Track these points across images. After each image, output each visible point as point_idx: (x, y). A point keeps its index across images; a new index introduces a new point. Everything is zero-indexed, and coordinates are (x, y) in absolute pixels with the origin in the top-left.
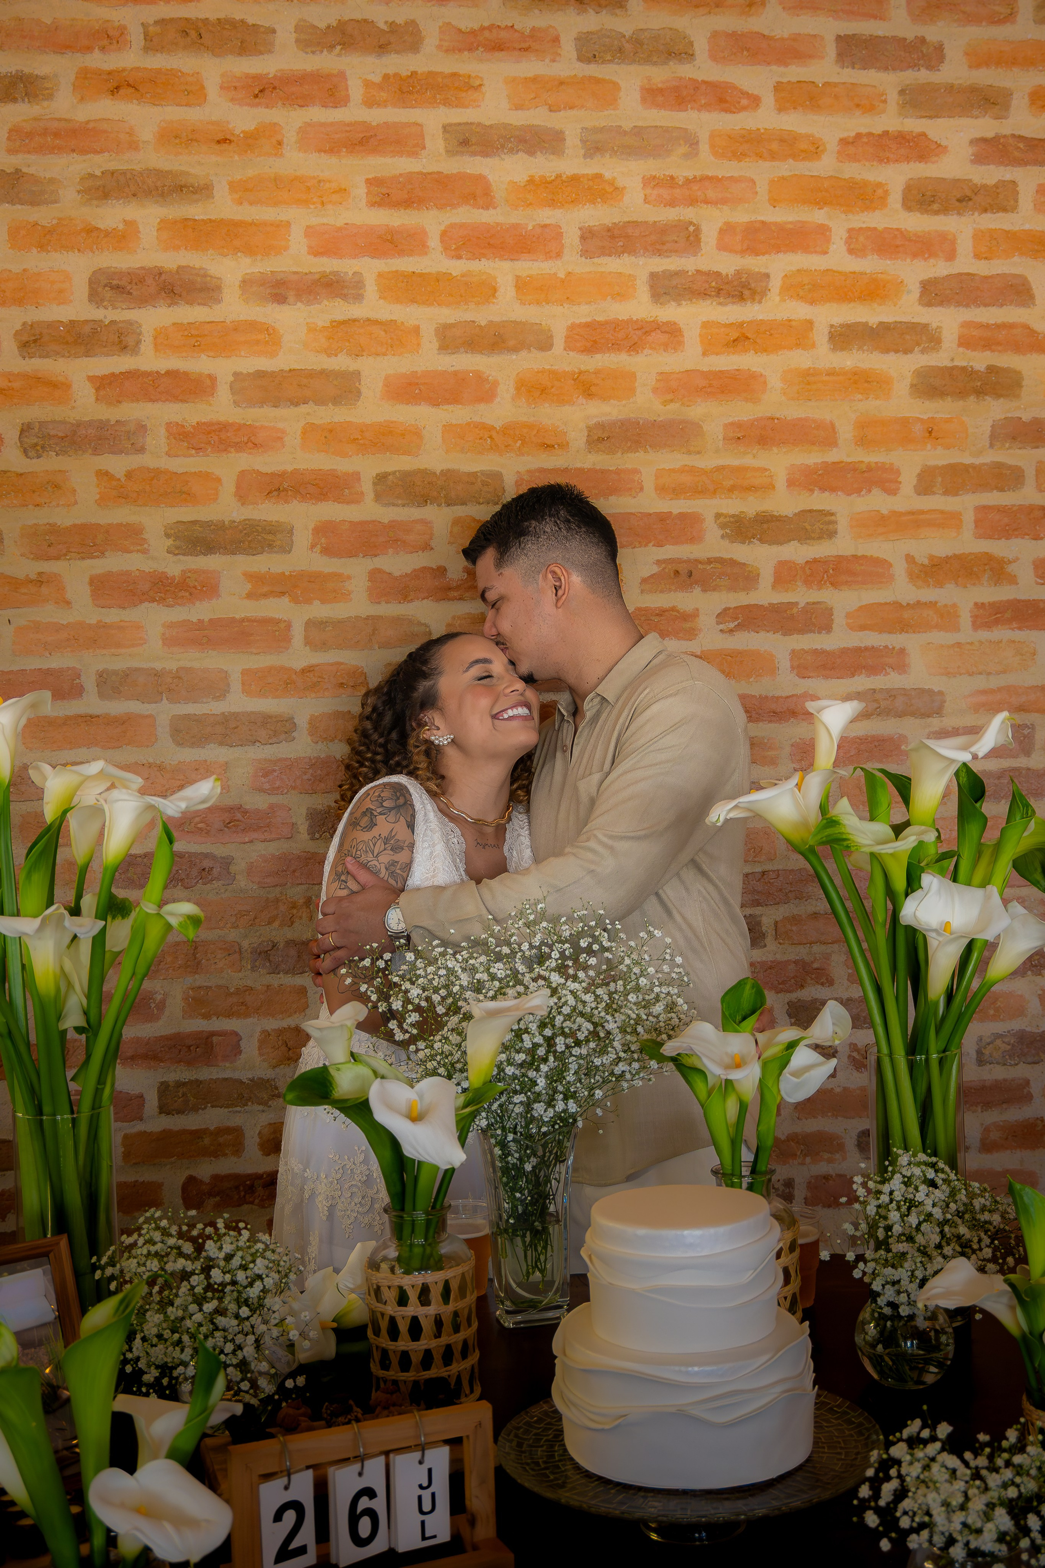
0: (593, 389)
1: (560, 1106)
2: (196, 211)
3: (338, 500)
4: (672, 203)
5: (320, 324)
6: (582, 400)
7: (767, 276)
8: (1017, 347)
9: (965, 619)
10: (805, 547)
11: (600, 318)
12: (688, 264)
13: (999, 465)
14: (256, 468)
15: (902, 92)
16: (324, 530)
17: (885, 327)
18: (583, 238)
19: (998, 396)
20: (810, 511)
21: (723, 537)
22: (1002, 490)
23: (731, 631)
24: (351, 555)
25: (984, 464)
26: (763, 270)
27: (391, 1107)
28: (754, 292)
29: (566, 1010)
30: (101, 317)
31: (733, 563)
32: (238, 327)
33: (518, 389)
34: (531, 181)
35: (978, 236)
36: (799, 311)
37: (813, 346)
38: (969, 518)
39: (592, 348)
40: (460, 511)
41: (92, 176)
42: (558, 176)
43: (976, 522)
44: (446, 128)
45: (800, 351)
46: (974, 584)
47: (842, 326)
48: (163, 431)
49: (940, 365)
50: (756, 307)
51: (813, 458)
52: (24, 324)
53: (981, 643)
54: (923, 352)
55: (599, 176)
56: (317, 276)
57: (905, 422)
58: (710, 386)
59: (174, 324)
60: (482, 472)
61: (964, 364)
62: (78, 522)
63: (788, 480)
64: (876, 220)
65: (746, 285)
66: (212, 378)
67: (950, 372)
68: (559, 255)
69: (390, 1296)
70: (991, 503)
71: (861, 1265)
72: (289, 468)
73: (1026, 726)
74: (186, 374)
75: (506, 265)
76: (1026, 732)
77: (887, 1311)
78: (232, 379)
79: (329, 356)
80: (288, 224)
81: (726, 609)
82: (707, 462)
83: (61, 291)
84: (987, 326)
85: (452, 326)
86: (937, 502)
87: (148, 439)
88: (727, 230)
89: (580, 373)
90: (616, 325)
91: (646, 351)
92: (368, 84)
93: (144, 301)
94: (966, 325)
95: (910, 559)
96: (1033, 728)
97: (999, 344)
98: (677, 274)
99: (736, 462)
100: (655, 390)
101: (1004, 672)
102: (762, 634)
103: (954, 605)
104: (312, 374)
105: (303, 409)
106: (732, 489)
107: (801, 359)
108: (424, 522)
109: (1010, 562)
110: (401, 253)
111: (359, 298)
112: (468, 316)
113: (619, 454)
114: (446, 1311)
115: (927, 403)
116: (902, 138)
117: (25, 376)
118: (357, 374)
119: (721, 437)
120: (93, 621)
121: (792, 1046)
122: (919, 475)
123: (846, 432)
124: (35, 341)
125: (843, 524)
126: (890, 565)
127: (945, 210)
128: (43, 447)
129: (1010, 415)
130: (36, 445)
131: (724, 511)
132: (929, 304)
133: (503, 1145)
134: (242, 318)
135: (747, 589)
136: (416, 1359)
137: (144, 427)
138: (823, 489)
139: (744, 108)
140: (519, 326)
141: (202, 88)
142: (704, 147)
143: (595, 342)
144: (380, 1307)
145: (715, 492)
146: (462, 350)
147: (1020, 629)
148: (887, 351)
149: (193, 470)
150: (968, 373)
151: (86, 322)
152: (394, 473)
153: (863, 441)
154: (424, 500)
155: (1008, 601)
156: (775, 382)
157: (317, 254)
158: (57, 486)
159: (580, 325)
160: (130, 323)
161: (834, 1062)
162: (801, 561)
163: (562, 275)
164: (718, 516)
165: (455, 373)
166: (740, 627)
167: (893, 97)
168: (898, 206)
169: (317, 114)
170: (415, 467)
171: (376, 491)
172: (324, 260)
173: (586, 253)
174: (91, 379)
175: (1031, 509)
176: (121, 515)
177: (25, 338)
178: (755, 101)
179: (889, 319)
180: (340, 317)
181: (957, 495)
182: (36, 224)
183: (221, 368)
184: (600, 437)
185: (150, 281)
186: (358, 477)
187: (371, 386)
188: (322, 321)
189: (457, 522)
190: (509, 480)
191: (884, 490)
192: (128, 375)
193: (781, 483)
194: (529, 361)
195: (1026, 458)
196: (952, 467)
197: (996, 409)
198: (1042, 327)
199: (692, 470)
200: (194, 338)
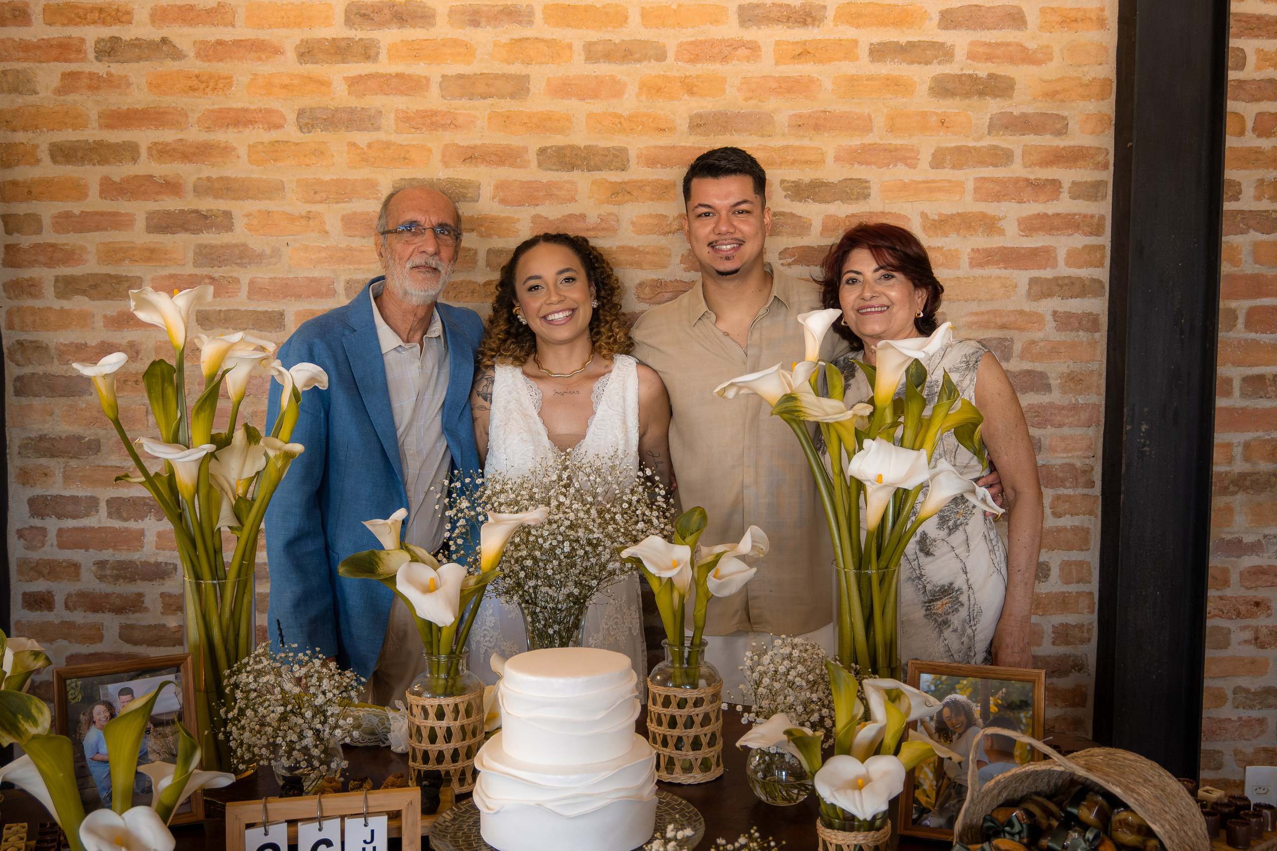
0: (695, 89)
3: (512, 165)
5: (503, 41)
6: (686, 97)
7: (825, 7)
8: (1012, 60)
9: (965, 261)
10: (846, 205)
11: (701, 38)
13: (995, 148)
14: (456, 142)
16: (501, 186)
17: (912, 45)
19: (995, 96)
20: (851, 179)
21: (785, 197)
22: (996, 166)
23: (789, 265)
24: (520, 204)
25: (983, 147)
26: (822, 3)
28: (814, 19)
29: (567, 523)
30: (353, 36)
31: (793, 215)
32: (446, 43)
33: (640, 89)
36: (848, 32)
37: (857, 59)
38: (970, 185)
39: (694, 60)
40: (597, 175)
43: (975, 189)
45: (847, 62)
46: (972, 235)
47: (879, 44)
48: (393, 115)
49: (952, 72)
50: (816, 30)
51: (856, 141)
52: (302, 40)
53: (975, 278)
54: (939, 63)
56: (501, 8)
57: (924, 115)
58: (780, 87)
59: (402, 41)
60: (614, 148)
61: (971, 72)
62: (335, 177)
63: (835, 157)
65: (809, 14)
66: (427, 79)
67: (959, 78)
70: (987, 176)
71: (746, 715)
72: (480, 143)
73: (1006, 339)
74: (409, 76)
76: (1006, 344)
78: (441, 79)
79: (509, 64)
81: (786, 249)
82: (777, 142)
83: (327, 18)
84: (989, 44)
85: (595, 43)
86: (947, 174)
87: (383, 121)
89: (686, 77)
90: (713, 43)
91: (733, 62)
93: (382, 25)
94: (973, 43)
95: (924, 215)
96: (1012, 340)
97: (998, 57)
98: (758, 5)
99: (797, 143)
100: (739, 90)
101: (992, 299)
102: (812, 267)
103: (956, 250)
104: (496, 77)
105: (489, 101)
106: (793, 162)
107: (847, 68)
108: (570, 182)
109: (1000, 219)
111: (531, 23)
112: (607, 37)
113: (712, 136)
114: (455, 725)
115: (941, 101)
117: (302, 76)
118: (527, 77)
119: (786, 125)
120: (343, 246)
121: (719, 556)
122: (933, 154)
123: (879, 122)
124: (309, 52)
125: (874, 190)
126: (909, 220)
128: (312, 126)
129: (1004, 110)
130: (306, 124)
131: (787, 178)
132: (946, 28)
134: (449, 36)
135: (801, 234)
136: (433, 756)
137: (380, 112)
138: (860, 163)
140: (644, 43)
143: (697, 55)
145: (781, 164)
146: (602, 60)
147: (1005, 268)
148: (912, 63)
149: (413, 143)
150: (974, 79)
151: (344, 39)
152: (551, 147)
153: (892, 129)
154: (572, 167)
155: (997, 248)
156: (828, 84)
158: (322, 153)
159: (686, 43)
160: (372, 40)
161: (754, 570)
162: (843, 215)
163: (674, 7)
164: (782, 182)
165: (596, 77)
166: (796, 262)
170: (566, 144)
171: (538, 160)
174: (346, 79)
175: (1017, 181)
176: (363, 173)
177: (302, 50)
179: (916, 39)
180: (516, 36)
181: (961, 168)
183: (434, 72)
184: (698, 124)
185: (386, 11)
186: (526, 149)
187: (537, 86)
188: (504, 39)
189: (594, 183)
190: (633, 153)
191: (906, 164)
192: (370, 76)
193: (830, 159)
194: (649, 69)
195: (1015, 143)
196: (959, 149)
197: (994, 106)
198: (1031, 45)
199: (765, 148)
200: (415, 51)
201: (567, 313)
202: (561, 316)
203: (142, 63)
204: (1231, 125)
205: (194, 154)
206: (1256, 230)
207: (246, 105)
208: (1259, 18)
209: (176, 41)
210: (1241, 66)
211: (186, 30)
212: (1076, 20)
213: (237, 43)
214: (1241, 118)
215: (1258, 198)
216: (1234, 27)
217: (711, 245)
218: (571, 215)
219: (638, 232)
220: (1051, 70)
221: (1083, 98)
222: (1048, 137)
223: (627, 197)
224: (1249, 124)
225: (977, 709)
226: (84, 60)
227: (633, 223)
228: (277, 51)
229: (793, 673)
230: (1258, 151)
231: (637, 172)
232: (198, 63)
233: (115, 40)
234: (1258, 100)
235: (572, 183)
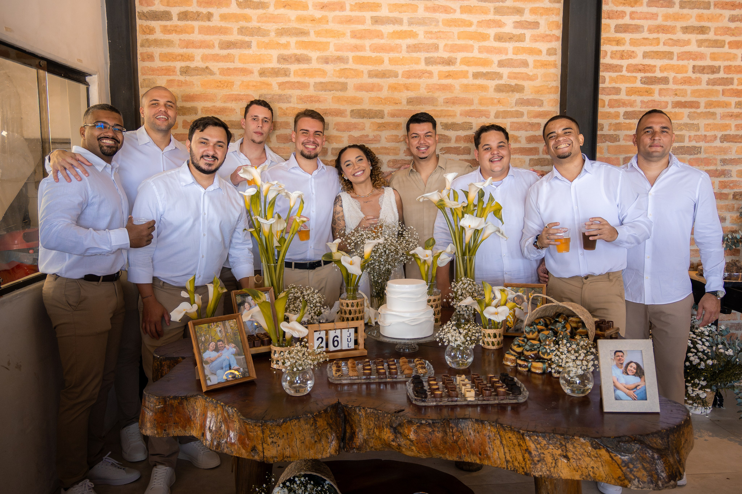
0: (409, 88)
1: (387, 267)
2: (305, 39)
3: (341, 116)
4: (431, 38)
5: (337, 69)
6: (406, 91)
7: (456, 59)
8: (524, 79)
10: (464, 132)
11: (411, 69)
12: (435, 55)
13: (517, 111)
14: (319, 107)
15: (495, 9)
16: (336, 124)
17: (488, 73)
18: (407, 47)
19: (518, 92)
20: (465, 122)
21: (443, 129)
22: (518, 118)
24: (344, 131)
25: (514, 111)
26: (455, 57)
27: (345, 261)
28: (452, 63)
30: (280, 67)
31: (444, 136)
32: (316, 70)
33: (389, 88)
34: (394, 32)
35: (514, 48)
36: (465, 68)
37: (468, 78)
38: (508, 125)
39: (409, 77)
40: (373, 120)
41: (278, 29)
42: (401, 31)
43: (510, 126)
44: (372, 17)
47: (476, 72)
48: (296, 97)
49: (502, 83)
50: (453, 67)
51: (467, 108)
52: (260, 68)
54: (498, 80)
55: (412, 31)
56: (337, 57)
57: (492, 99)
58: (440, 88)
59: (299, 69)
60: (379, 110)
61: (509, 83)
63: (460, 114)
64: (486, 44)
65: (450, 61)
66: (309, 84)
67: (505, 85)
68: (401, 52)
69: (345, 305)
70: (515, 121)
72: (328, 108)
74: (302, 82)
75: (387, 54)
77: (458, 313)
78: (314, 84)
79: (339, 78)
80: (329, 43)
81: (442, 148)
82: (439, 108)
83: (270, 60)
84: (515, 73)
85: (372, 71)
86: (500, 120)
87: (292, 99)
88: (446, 45)
89: (405, 84)
90: (415, 71)
91: (423, 78)
92: (351, 5)
93: (291, 63)
94: (509, 73)
97: (519, 78)
98: (432, 58)
99: (446, 109)
100: (425, 89)
102: (452, 155)
104: (335, 83)
105: (332, 92)
106: (445, 116)
107: (465, 81)
108: (362, 123)
109: (519, 137)
110: (359, 51)
111: (347, 63)
112: (376, 68)
113: (415, 106)
115: (498, 94)
116: (494, 21)
117: (261, 82)
118: (346, 84)
119: (442, 102)
121: (441, 253)
122: (495, 113)
123: (476, 101)
124: (263, 73)
125: (474, 126)
127: (505, 41)
129: (521, 97)
131: (443, 122)
132: (500, 67)
133: (373, 276)
134: (317, 68)
135: (448, 143)
137: (291, 96)
138: (469, 116)
139: (452, 13)
140: (390, 71)
141: (308, 6)
142: (440, 23)
144: (342, 307)
145: (440, 117)
146: (374, 77)
147: (521, 155)
148: (488, 80)
150: (510, 86)
151: (276, 68)
152: (356, 110)
153: (481, 104)
154: (363, 117)
155: (518, 148)
156: (457, 87)
157: (337, 51)
159: (406, 71)
160: (288, 68)
161: (451, 258)
162: (463, 135)
163: (401, 57)
164: (441, 123)
165: (372, 84)
166: (446, 153)
167: (492, 10)
168: (493, 40)
169: (337, 13)
170: (361, 108)
171: (351, 114)
172: (339, 52)
173: (408, 52)
174: (277, 83)
175: (525, 123)
176: (284, 119)
177: (261, 72)
178: (455, 11)
179: (489, 71)
180: (342, 67)
182: (264, 42)
183: (312, 81)
184: (410, 101)
185: (293, 57)
186: (346, 110)
187: (350, 86)
188: (338, 69)
189: (372, 123)
190: (386, 112)
191: (486, 117)
192: (287, 82)
193: (458, 114)
194: (392, 81)
195: (524, 109)
196: (504, 111)
197: (517, 96)
198: (531, 74)
199: (434, 110)
200: (305, 73)
201: (362, 172)
202: (360, 173)
203: (199, 77)
204: (600, 103)
205: (219, 112)
206: (609, 141)
207: (240, 93)
208: (610, 65)
209: (211, 68)
210: (604, 82)
211: (215, 64)
212: (546, 65)
213: (235, 69)
214: (604, 101)
215: (609, 130)
216: (601, 68)
217: (417, 148)
218: (363, 135)
219: (388, 142)
220: (538, 83)
221: (549, 93)
222: (536, 107)
223: (384, 128)
224: (607, 103)
225: (525, 297)
226: (176, 75)
227: (386, 138)
228: (251, 72)
229: (468, 288)
230: (609, 113)
231: (387, 119)
232: (220, 77)
233: (188, 67)
234: (610, 95)
235: (364, 123)
